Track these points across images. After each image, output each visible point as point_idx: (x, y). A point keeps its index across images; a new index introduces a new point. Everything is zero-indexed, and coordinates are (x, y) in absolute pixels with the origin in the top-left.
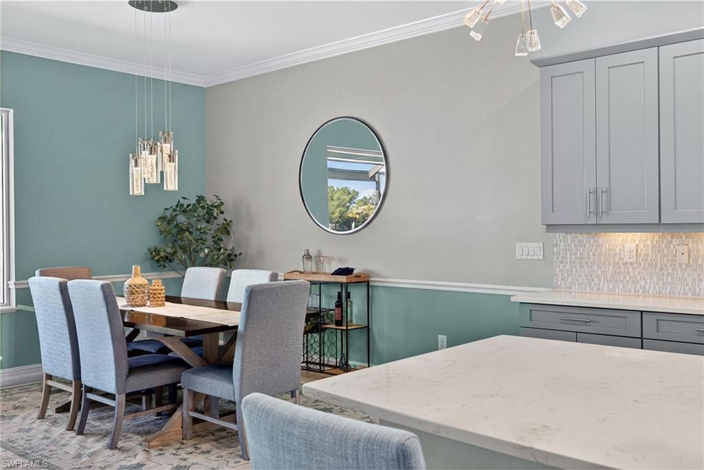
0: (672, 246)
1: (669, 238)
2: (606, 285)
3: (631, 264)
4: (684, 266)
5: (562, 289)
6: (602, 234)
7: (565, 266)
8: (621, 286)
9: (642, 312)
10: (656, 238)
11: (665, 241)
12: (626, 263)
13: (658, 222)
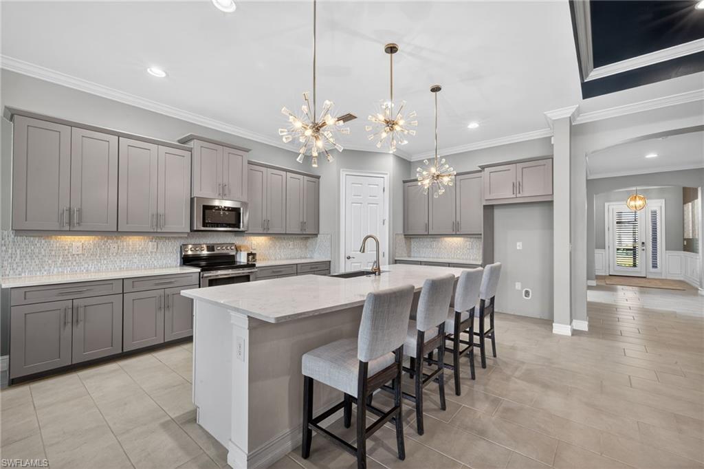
0: (107, 244)
1: (106, 239)
2: (56, 269)
3: (78, 255)
4: (115, 254)
5: (10, 277)
6: (53, 237)
7: (15, 260)
8: (69, 269)
9: (123, 279)
10: (97, 239)
11: (103, 242)
12: (74, 255)
13: (116, 230)
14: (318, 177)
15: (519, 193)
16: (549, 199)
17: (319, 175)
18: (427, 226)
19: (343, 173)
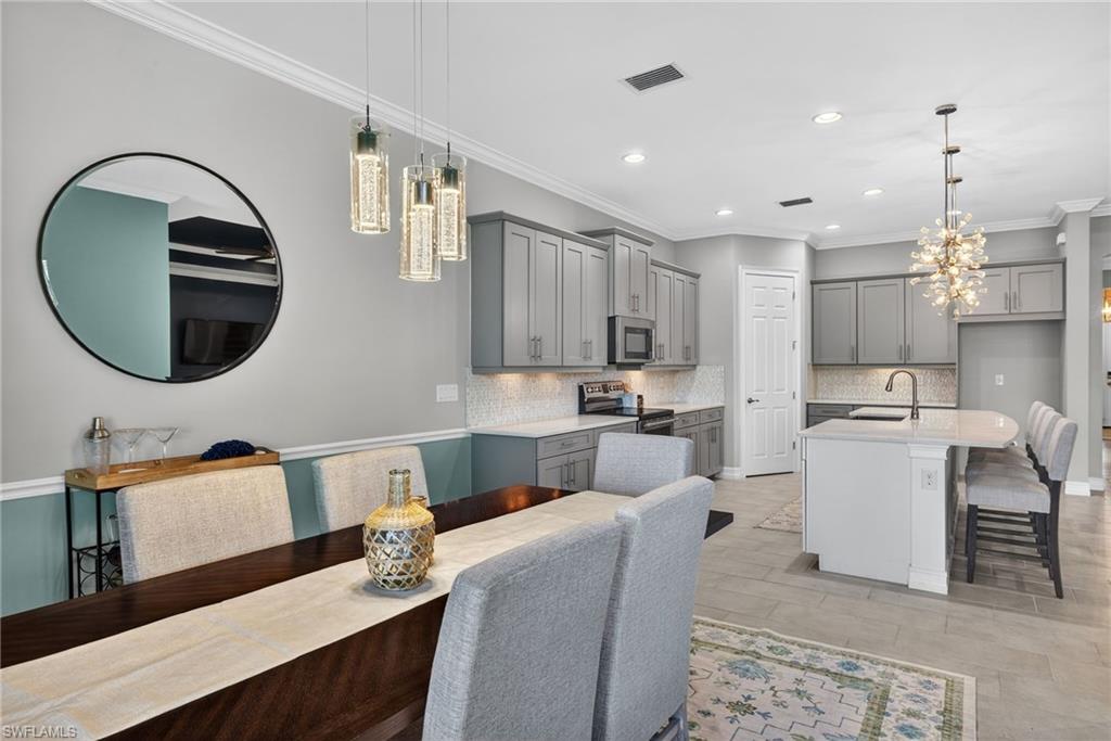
9: (594, 429)
13: (561, 364)
14: (697, 276)
15: (1015, 308)
16: (1058, 317)
17: (699, 273)
18: (856, 351)
19: (742, 271)
